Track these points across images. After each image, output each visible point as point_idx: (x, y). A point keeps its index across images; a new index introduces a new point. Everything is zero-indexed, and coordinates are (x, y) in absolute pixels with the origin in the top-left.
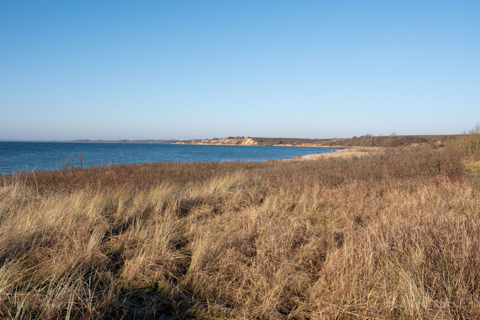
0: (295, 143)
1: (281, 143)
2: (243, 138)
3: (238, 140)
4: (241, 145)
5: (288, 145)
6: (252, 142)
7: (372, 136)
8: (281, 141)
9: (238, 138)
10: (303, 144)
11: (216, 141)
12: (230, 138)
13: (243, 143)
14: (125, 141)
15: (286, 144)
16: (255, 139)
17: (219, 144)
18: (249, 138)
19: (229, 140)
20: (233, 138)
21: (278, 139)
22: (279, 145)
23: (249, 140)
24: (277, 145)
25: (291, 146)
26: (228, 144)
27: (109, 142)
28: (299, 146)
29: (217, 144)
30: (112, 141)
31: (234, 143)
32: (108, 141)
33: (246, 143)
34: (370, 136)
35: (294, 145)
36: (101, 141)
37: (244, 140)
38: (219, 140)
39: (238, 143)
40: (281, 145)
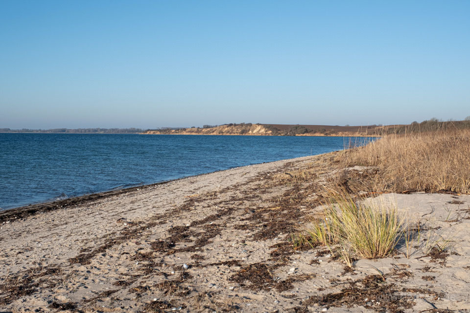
0: (328, 132)
1: (307, 131)
2: (250, 125)
3: (244, 128)
4: (247, 135)
5: (317, 135)
6: (263, 130)
7: (439, 121)
8: (306, 129)
9: (242, 125)
10: (341, 133)
11: (209, 129)
12: (231, 125)
13: (250, 132)
14: (64, 130)
15: (315, 133)
16: (268, 127)
17: (215, 134)
18: (259, 124)
19: (229, 128)
20: (235, 125)
21: (303, 127)
22: (305, 135)
23: (259, 128)
24: (301, 135)
25: (322, 135)
26: (228, 134)
27: (39, 132)
28: (334, 135)
29: (212, 134)
30: (44, 131)
31: (237, 132)
32: (37, 131)
33: (254, 132)
34: (436, 120)
35: (326, 134)
36: (27, 130)
37: (252, 127)
38: (214, 129)
39: (243, 132)
40: (308, 135)
